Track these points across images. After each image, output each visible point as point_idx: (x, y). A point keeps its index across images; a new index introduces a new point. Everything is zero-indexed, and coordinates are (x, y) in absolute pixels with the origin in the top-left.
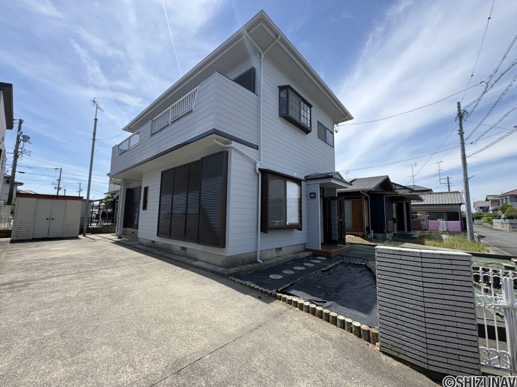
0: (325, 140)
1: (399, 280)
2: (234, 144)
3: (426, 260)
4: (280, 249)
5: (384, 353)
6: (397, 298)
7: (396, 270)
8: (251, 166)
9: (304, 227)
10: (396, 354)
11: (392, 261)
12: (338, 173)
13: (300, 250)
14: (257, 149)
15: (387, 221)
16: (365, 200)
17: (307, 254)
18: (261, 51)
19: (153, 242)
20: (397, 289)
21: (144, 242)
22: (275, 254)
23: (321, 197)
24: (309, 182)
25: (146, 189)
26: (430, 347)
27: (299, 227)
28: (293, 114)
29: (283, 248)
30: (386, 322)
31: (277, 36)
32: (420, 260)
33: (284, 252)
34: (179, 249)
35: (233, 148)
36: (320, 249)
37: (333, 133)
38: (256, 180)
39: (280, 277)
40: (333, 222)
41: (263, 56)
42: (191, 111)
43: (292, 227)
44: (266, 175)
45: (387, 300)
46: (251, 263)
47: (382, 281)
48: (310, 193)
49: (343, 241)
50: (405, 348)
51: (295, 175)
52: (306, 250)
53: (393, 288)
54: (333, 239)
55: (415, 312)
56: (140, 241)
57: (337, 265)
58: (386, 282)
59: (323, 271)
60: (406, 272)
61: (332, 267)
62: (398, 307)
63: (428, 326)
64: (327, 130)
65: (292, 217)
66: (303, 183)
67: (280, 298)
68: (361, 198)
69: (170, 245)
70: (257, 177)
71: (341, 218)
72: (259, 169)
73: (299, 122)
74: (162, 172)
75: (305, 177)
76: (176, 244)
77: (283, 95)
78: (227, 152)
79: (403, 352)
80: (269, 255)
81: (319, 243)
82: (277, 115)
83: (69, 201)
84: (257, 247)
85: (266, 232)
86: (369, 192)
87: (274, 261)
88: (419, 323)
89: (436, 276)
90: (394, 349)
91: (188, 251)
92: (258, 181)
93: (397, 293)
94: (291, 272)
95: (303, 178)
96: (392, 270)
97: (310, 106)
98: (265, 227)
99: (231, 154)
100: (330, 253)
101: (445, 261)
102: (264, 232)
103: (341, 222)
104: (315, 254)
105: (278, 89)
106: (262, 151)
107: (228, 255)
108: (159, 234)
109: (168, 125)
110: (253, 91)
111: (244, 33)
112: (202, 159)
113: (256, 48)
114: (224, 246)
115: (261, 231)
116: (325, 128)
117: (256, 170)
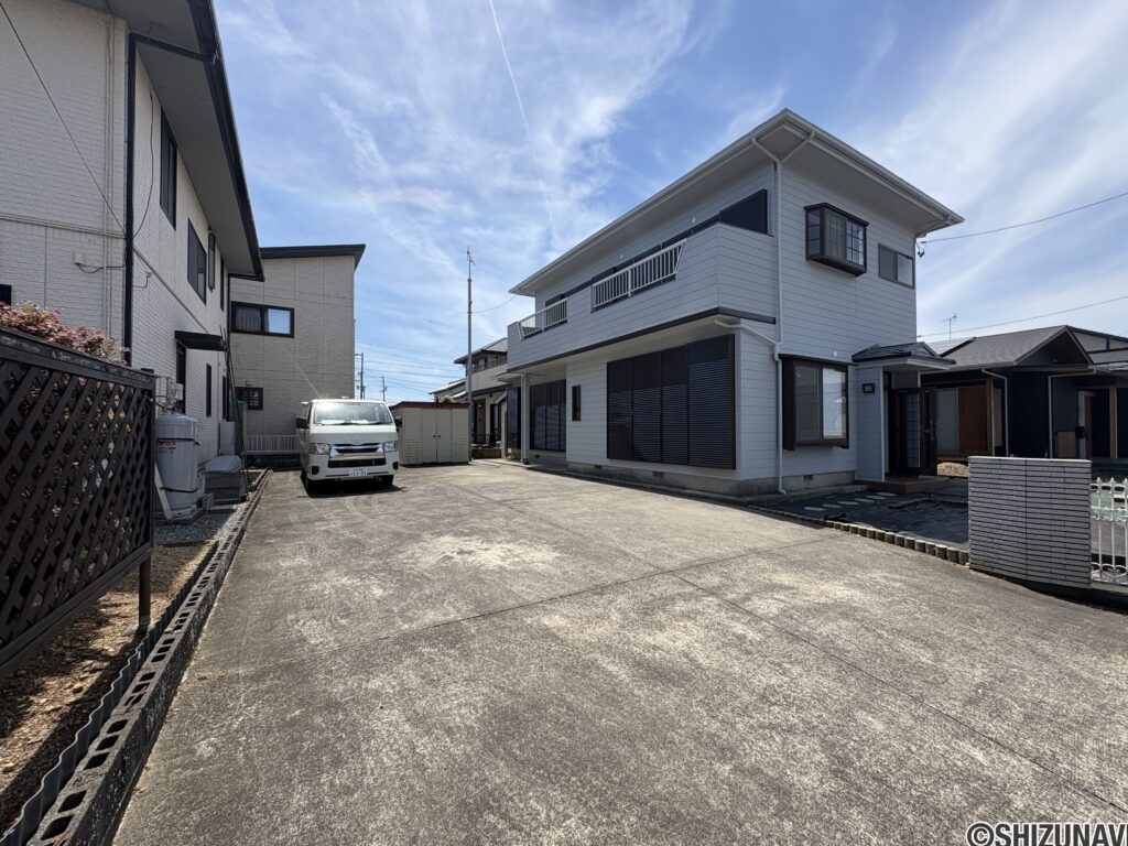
0: (895, 279)
1: (997, 491)
2: (744, 323)
3: (1032, 468)
4: (809, 477)
5: (975, 570)
6: (994, 511)
7: (993, 481)
8: (766, 351)
9: (852, 443)
10: (989, 570)
11: (989, 471)
12: (923, 345)
13: (842, 482)
14: (774, 323)
15: (1055, 434)
16: (996, 386)
17: (858, 488)
18: (776, 159)
19: (599, 467)
20: (994, 501)
21: (581, 468)
22: (802, 484)
23: (885, 389)
24: (862, 365)
25: (576, 390)
26: (1030, 557)
27: (843, 443)
28: (833, 252)
29: (814, 477)
30: (978, 538)
32: (1024, 468)
33: (817, 482)
34: (651, 474)
35: (743, 329)
36: (883, 480)
37: (913, 259)
38: (774, 371)
39: (820, 509)
40: (910, 436)
41: (779, 166)
42: (672, 277)
43: (832, 443)
44: (789, 363)
45: (981, 514)
46: (770, 493)
47: (975, 494)
48: (864, 385)
49: (932, 472)
50: (1001, 562)
51: (835, 356)
52: (856, 483)
53: (989, 500)
54: (910, 465)
55: (1015, 524)
56: (571, 466)
57: (917, 503)
58: (981, 495)
59: (891, 508)
60: (1006, 482)
61: (908, 505)
62: (994, 521)
63: (1029, 536)
64: (899, 256)
66: (850, 368)
67: (831, 526)
68: (984, 383)
69: (631, 470)
70: (774, 367)
71: (928, 427)
72: (780, 355)
73: (843, 261)
74: (610, 364)
75: (853, 356)
76: (645, 469)
77: (815, 219)
78: (734, 335)
79: (997, 566)
80: (794, 484)
81: (881, 470)
82: (804, 259)
83: (454, 410)
84: (777, 472)
85: (793, 450)
86: (1006, 370)
87: (803, 493)
88: (1019, 535)
89: (1044, 484)
90: (988, 564)
91: (666, 476)
92: (777, 373)
93: (994, 506)
95: (849, 360)
96: (989, 481)
97: (864, 225)
98: (790, 441)
99: (740, 338)
100: (904, 486)
101: (1056, 469)
102: (789, 450)
103: (928, 435)
104: (874, 488)
105: (804, 213)
106: (782, 326)
107: (741, 479)
108: (610, 455)
109: (626, 297)
110: (765, 231)
111: (750, 142)
112: (689, 346)
113: (768, 158)
114: (734, 468)
115: (784, 447)
116: (896, 253)
117: (773, 356)
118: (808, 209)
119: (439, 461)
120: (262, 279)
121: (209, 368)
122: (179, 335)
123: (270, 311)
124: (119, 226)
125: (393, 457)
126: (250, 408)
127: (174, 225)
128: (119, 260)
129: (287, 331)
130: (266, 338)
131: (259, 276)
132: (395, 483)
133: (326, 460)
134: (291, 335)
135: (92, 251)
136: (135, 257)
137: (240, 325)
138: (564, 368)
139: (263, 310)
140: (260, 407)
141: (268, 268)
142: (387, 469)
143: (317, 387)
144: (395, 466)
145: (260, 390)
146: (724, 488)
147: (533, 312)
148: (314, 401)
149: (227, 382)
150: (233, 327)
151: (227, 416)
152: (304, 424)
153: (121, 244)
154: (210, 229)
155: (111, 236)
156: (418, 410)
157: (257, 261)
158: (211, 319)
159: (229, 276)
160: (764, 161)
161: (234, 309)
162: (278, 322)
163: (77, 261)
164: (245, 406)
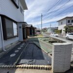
9: (19, 36)
27: (17, 36)
29: (13, 43)
36: (23, 41)
43: (15, 37)
49: (27, 38)
52: (19, 42)
54: (25, 37)
65: (15, 33)
84: (3, 46)
85: (6, 40)
87: (10, 48)
94: (18, 51)
100: (25, 41)
115: (4, 39)
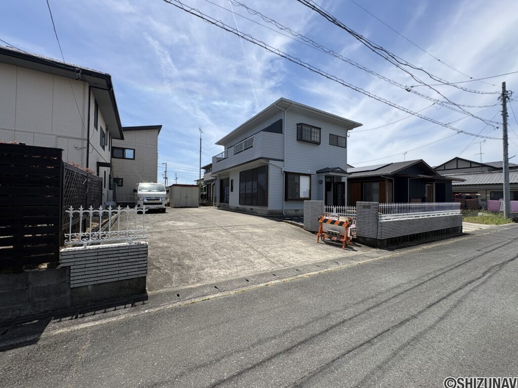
0: (337, 145)
2: (271, 162)
4: (298, 210)
6: (307, 214)
8: (279, 170)
10: (306, 229)
12: (338, 168)
14: (283, 161)
15: (410, 199)
16: (390, 182)
18: (284, 110)
19: (237, 207)
20: (307, 212)
21: (233, 208)
22: (294, 213)
24: (319, 174)
25: (232, 181)
27: (308, 199)
28: (306, 137)
31: (291, 104)
33: (300, 212)
34: (249, 209)
37: (346, 138)
38: (283, 177)
41: (286, 112)
42: (252, 147)
43: (303, 199)
44: (287, 174)
48: (319, 181)
50: (308, 227)
51: (309, 171)
55: (310, 217)
56: (231, 208)
60: (309, 207)
64: (339, 137)
66: (312, 176)
68: (385, 181)
69: (245, 208)
70: (283, 175)
72: (284, 172)
73: (311, 140)
74: (240, 172)
75: (316, 172)
76: (248, 207)
77: (299, 128)
78: (268, 165)
80: (290, 212)
82: (296, 140)
83: (193, 188)
84: (283, 208)
87: (292, 215)
89: (314, 207)
91: (253, 210)
95: (313, 173)
97: (320, 129)
98: (287, 199)
99: (270, 166)
102: (287, 201)
105: (296, 126)
106: (285, 162)
107: (269, 210)
108: (240, 204)
109: (242, 151)
110: (281, 133)
111: (274, 105)
112: (257, 168)
113: (281, 110)
114: (267, 206)
115: (285, 200)
116: (337, 137)
117: (282, 172)
118: (298, 124)
119: (188, 206)
120: (123, 139)
121: (105, 172)
122: (98, 163)
123: (126, 150)
124: (86, 137)
125: (165, 202)
126: (118, 186)
127: (97, 130)
128: (86, 146)
129: (132, 158)
130: (125, 160)
131: (122, 138)
132: (166, 211)
133: (143, 202)
134: (134, 159)
135: (79, 144)
136: (90, 145)
137: (115, 155)
138: (229, 173)
139: (123, 149)
140: (122, 186)
141: (125, 134)
142: (163, 206)
143: (143, 179)
144: (166, 205)
145: (122, 179)
146: (265, 213)
147: (224, 150)
148: (140, 184)
149: (110, 176)
150: (112, 156)
151: (110, 188)
152: (136, 191)
153: (86, 142)
154: (106, 126)
155: (84, 140)
156: (180, 187)
157: (122, 132)
158: (106, 156)
159: (112, 138)
160: (280, 111)
161: (113, 149)
162: (129, 154)
163: (76, 146)
164: (116, 185)
